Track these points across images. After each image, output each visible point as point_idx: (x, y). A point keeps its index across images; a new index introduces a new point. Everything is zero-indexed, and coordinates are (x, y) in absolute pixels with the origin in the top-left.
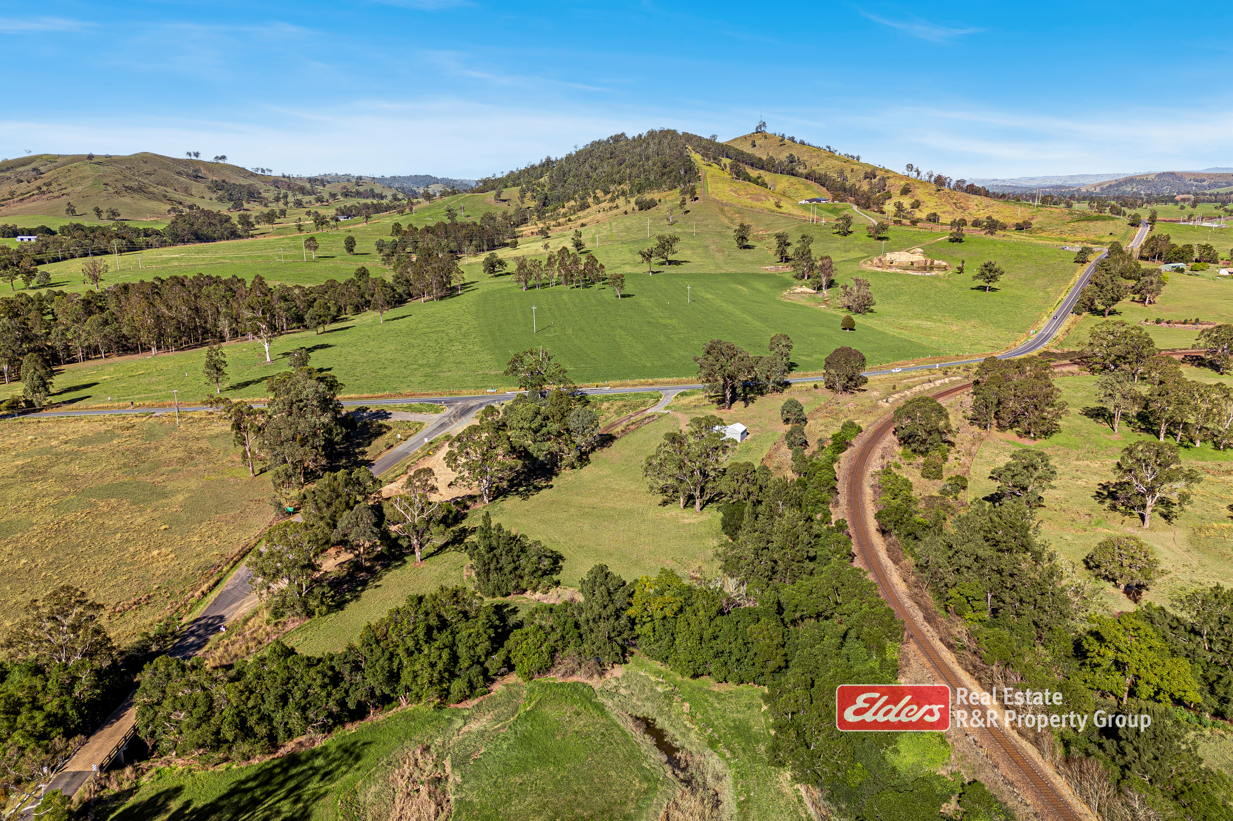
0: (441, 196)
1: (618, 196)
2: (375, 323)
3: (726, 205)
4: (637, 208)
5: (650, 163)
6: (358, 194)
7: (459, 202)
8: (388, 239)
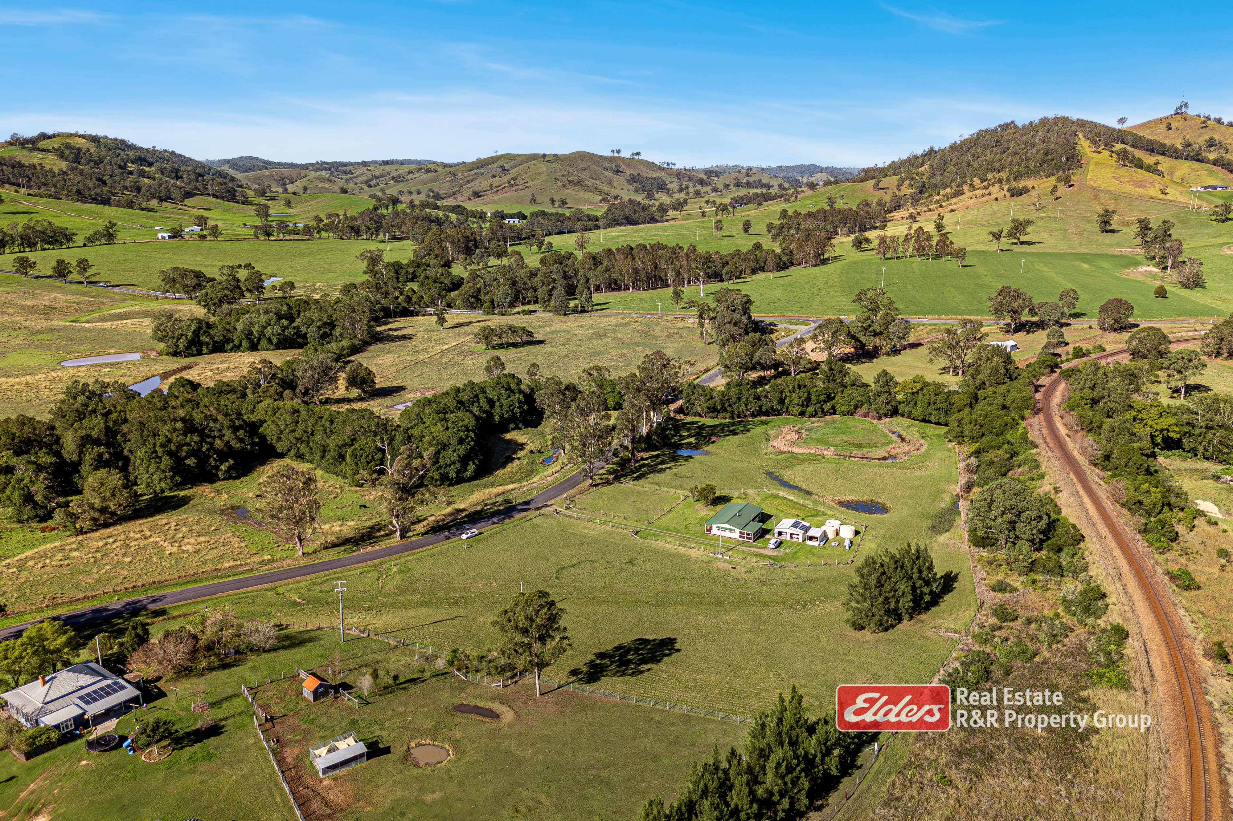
0: (824, 185)
1: (993, 184)
2: (767, 279)
3: (1102, 191)
4: (1008, 194)
5: (1034, 151)
6: (749, 184)
7: (840, 191)
8: (777, 222)
